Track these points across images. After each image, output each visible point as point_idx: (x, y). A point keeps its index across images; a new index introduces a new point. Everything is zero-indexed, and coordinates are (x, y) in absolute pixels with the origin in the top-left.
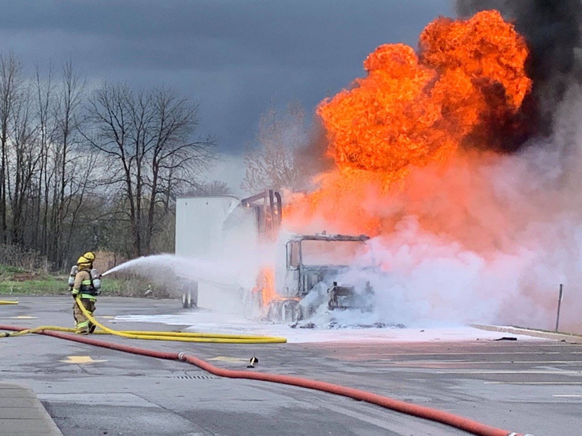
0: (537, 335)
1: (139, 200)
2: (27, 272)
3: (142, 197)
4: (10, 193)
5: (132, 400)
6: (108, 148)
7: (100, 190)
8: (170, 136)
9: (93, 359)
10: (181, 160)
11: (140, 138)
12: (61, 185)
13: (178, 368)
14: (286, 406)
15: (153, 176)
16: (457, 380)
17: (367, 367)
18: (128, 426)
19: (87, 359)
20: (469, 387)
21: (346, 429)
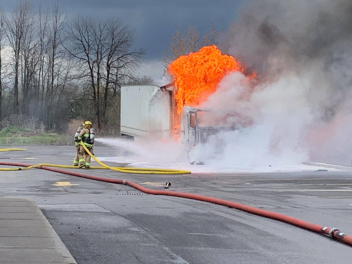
0: (339, 169)
1: (99, 87)
2: (31, 131)
3: (100, 86)
5: (95, 208)
6: (80, 56)
7: (75, 81)
8: (117, 49)
9: (71, 183)
10: (123, 63)
11: (100, 50)
12: (51, 79)
13: (123, 189)
14: (188, 211)
15: (107, 73)
16: (291, 195)
17: (237, 188)
18: (93, 224)
19: (68, 184)
20: (299, 200)
21: (223, 225)
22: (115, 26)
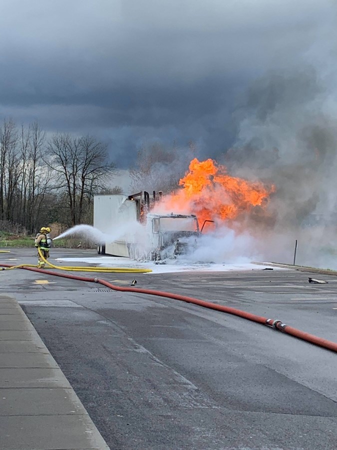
0: (284, 267)
1: (74, 196)
2: (15, 235)
3: (76, 195)
4: (6, 193)
5: (69, 304)
6: (58, 168)
7: (54, 191)
8: (91, 163)
9: (49, 282)
10: (97, 175)
11: (75, 164)
12: (33, 189)
13: (94, 286)
14: (150, 306)
15: (82, 184)
16: (241, 291)
17: (194, 285)
18: (67, 318)
19: (46, 282)
20: (247, 295)
21: (182, 318)
22: (89, 143)
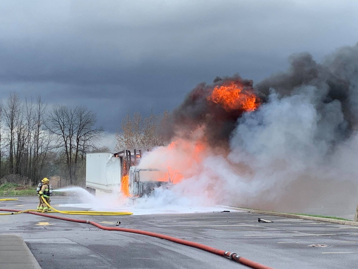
0: (238, 210)
1: (71, 154)
2: (22, 186)
3: (72, 153)
4: (15, 152)
5: (66, 241)
6: (57, 132)
7: (54, 150)
8: (84, 127)
9: (50, 223)
10: (89, 137)
11: (71, 128)
12: (37, 149)
13: (86, 227)
14: (132, 242)
15: (77, 144)
16: (204, 229)
17: (167, 225)
18: (64, 252)
19: (47, 224)
20: (209, 232)
21: (157, 251)
22: (82, 112)
